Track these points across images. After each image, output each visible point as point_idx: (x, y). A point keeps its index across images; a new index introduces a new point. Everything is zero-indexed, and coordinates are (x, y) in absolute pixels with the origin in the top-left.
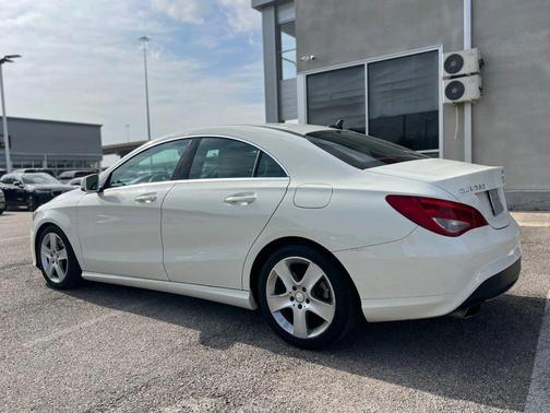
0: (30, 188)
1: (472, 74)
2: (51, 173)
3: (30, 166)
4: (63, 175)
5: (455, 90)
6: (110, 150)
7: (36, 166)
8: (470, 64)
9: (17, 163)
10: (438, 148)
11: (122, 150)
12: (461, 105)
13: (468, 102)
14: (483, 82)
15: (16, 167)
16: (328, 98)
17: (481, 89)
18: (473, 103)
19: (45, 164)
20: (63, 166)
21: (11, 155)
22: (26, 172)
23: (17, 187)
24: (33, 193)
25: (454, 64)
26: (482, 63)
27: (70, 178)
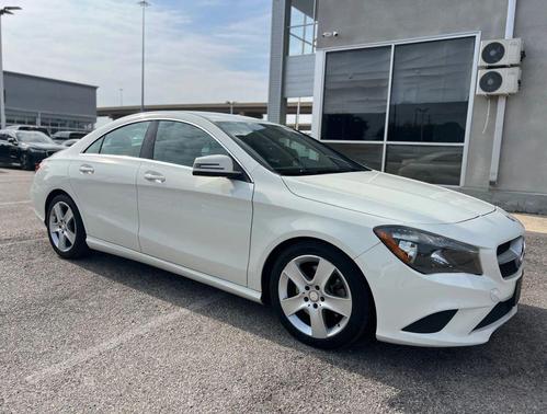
0: (24, 146)
1: (512, 66)
2: (45, 131)
3: (24, 123)
4: (58, 134)
5: (491, 82)
6: (103, 113)
7: (29, 123)
8: (511, 55)
9: (12, 118)
10: (463, 141)
11: (116, 114)
12: (495, 99)
13: (503, 95)
14: (522, 75)
15: (10, 122)
16: (347, 79)
17: (519, 82)
18: (508, 97)
19: (39, 121)
20: (57, 125)
21: (6, 110)
22: (20, 129)
23: (10, 144)
24: (27, 152)
25: (494, 52)
26: (523, 55)
27: (65, 139)
